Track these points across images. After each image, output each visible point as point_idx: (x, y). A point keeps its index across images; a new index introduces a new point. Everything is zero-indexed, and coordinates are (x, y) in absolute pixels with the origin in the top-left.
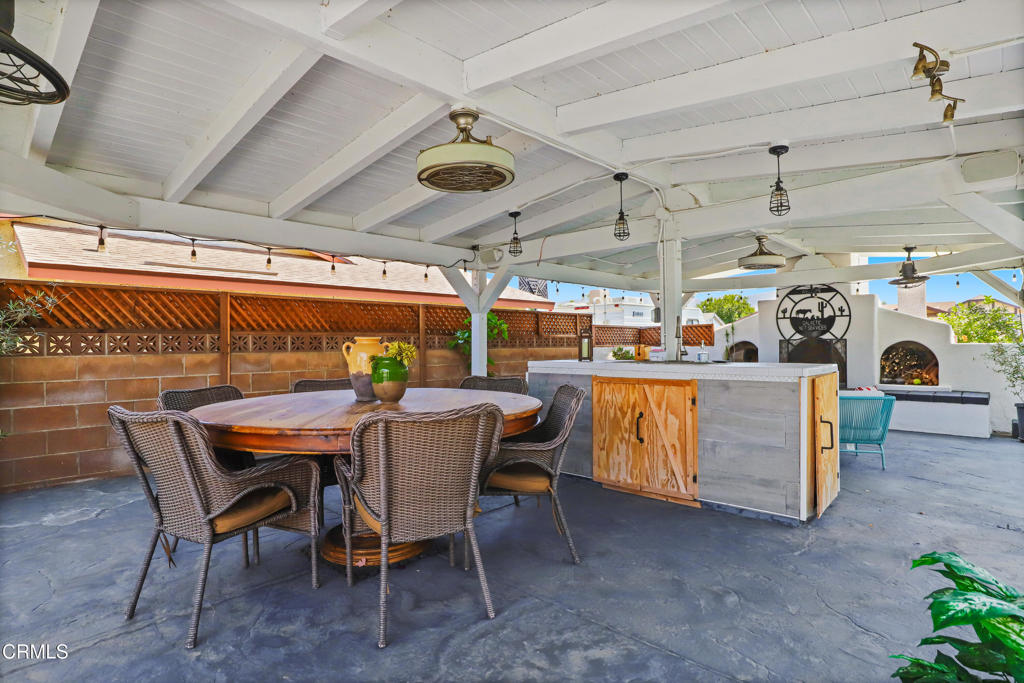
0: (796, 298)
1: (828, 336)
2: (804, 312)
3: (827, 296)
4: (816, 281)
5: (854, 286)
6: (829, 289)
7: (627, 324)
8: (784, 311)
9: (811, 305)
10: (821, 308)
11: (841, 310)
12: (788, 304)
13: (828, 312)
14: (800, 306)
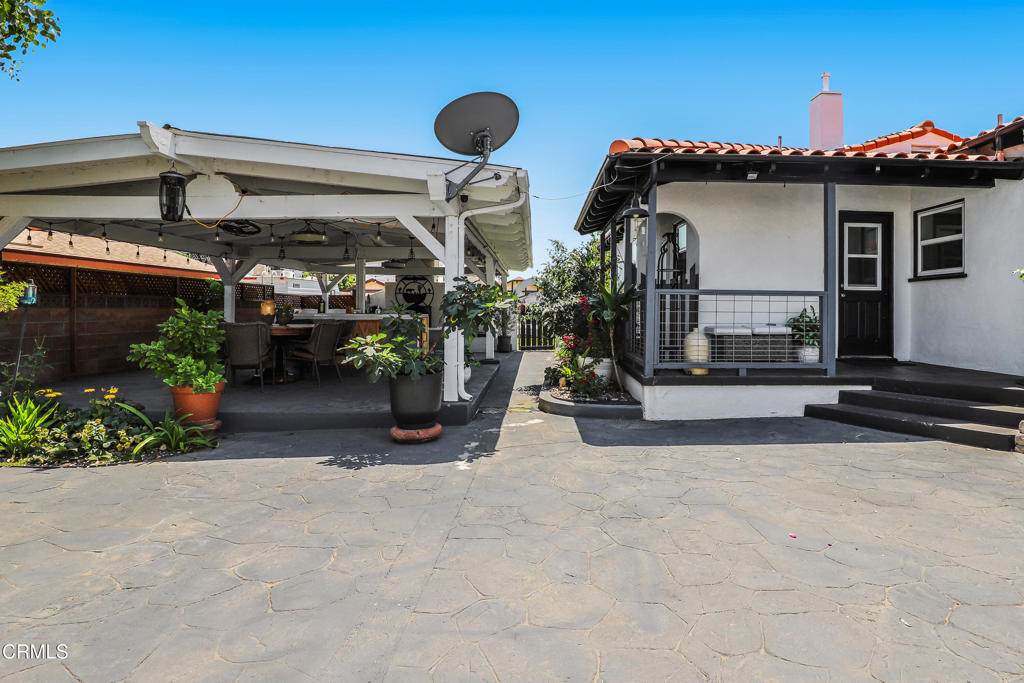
0: (407, 282)
1: (422, 304)
2: (411, 290)
3: (422, 282)
4: (417, 273)
5: (435, 278)
6: (423, 278)
7: (289, 292)
8: (400, 289)
9: (414, 286)
10: (419, 289)
11: (429, 290)
12: (402, 285)
13: (423, 291)
14: (408, 287)
